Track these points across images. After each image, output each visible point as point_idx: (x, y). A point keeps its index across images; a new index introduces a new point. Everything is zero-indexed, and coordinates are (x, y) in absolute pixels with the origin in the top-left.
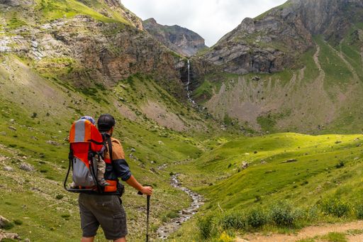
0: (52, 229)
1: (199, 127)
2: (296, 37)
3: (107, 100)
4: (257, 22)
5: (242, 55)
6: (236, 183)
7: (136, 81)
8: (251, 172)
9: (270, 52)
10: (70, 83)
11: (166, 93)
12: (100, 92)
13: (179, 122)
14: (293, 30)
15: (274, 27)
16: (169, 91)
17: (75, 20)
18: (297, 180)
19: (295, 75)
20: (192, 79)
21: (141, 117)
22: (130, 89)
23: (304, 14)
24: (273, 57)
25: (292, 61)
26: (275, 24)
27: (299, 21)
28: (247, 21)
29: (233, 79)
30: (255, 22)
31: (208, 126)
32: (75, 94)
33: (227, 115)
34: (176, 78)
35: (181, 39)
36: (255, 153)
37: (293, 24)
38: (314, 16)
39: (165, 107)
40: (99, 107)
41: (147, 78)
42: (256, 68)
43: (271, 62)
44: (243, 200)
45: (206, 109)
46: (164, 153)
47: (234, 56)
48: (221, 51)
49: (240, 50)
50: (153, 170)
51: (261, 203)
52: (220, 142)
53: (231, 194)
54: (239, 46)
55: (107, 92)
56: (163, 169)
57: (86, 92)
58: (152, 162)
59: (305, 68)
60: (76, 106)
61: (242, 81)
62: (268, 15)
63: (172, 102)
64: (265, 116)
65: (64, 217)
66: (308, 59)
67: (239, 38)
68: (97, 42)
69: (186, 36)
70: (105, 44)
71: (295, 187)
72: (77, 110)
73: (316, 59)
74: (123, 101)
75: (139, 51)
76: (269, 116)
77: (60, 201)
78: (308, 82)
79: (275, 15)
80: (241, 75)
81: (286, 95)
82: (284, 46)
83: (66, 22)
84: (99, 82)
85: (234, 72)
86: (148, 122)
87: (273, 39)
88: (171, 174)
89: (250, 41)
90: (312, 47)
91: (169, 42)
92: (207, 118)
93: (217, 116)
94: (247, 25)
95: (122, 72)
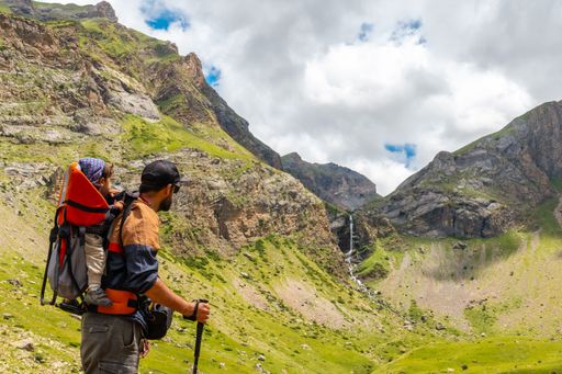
1: (369, 323)
2: (523, 181)
3: (222, 276)
4: (459, 157)
5: (436, 209)
7: (268, 246)
9: (481, 204)
10: (167, 249)
11: (316, 267)
12: (212, 264)
13: (336, 314)
14: (518, 170)
15: (486, 165)
16: (319, 263)
17: (180, 154)
19: (525, 242)
20: (356, 246)
21: (275, 304)
22: (260, 260)
23: (534, 145)
24: (486, 212)
25: (519, 219)
26: (488, 161)
27: (527, 157)
28: (442, 156)
29: (422, 246)
30: (455, 158)
31: (384, 322)
32: (174, 266)
33: (414, 305)
34: (331, 244)
35: (340, 183)
36: (465, 368)
37: (516, 162)
38: (551, 149)
39: (313, 290)
40: (210, 287)
41: (286, 243)
42: (459, 228)
43: (485, 219)
45: (379, 293)
46: (312, 364)
47: (423, 210)
48: (403, 202)
49: (432, 200)
52: (404, 349)
54: (431, 195)
55: (222, 263)
57: (191, 264)
59: (541, 230)
60: (175, 285)
61: (437, 249)
62: (476, 148)
63: (325, 281)
64: (477, 307)
66: (544, 216)
67: (431, 183)
68: (211, 188)
69: (347, 180)
70: (222, 191)
73: (558, 215)
74: (247, 278)
75: (274, 202)
76: (484, 308)
78: (548, 252)
79: (487, 148)
80: (436, 239)
81: (512, 274)
82: (504, 196)
84: (211, 248)
85: (424, 236)
86: (287, 313)
87: (485, 184)
89: (449, 187)
90: (551, 197)
91: (321, 188)
92: (381, 308)
93: (398, 306)
94: (444, 162)
95: (248, 233)
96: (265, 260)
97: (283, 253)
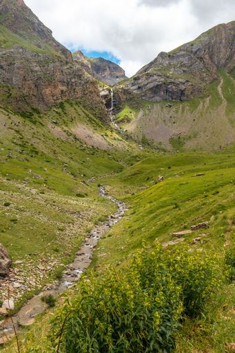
0: (3, 231)
1: (121, 146)
2: (203, 70)
3: (42, 122)
4: (171, 56)
5: (158, 85)
6: (155, 193)
7: (67, 105)
8: (167, 184)
9: (181, 83)
10: (9, 107)
11: (91, 116)
12: (36, 115)
13: (103, 141)
14: (202, 64)
15: (185, 60)
16: (95, 115)
17: (12, 50)
18: (207, 191)
19: (202, 103)
20: (115, 105)
21: (72, 137)
22: (62, 113)
23: (211, 50)
24: (183, 87)
25: (200, 91)
26: (187, 58)
27: (207, 56)
28: (162, 55)
29: (149, 106)
30: (169, 56)
31: (129, 146)
32: (14, 117)
33: (144, 137)
34: (101, 104)
35: (105, 70)
36: (169, 168)
37: (201, 59)
38: (220, 52)
39: (92, 129)
40: (35, 128)
41: (76, 104)
42: (169, 96)
43: (182, 91)
44: (163, 207)
45: (126, 131)
46: (92, 168)
47: (151, 85)
48: (140, 81)
49: (156, 80)
50: (84, 182)
51: (180, 209)
52: (139, 159)
53: (151, 202)
54: (155, 77)
55: (42, 115)
56: (91, 182)
57: (23, 115)
58: (82, 175)
59: (210, 97)
60: (16, 127)
61: (157, 107)
62: (181, 50)
63: (98, 124)
64: (176, 138)
65: (12, 221)
66: (213, 89)
67: (156, 70)
68: (32, 71)
69: (109, 68)
70: (39, 73)
71: (206, 196)
72: (16, 131)
73: (219, 89)
74: (56, 123)
75: (69, 80)
76: (179, 138)
77: (8, 208)
78: (212, 109)
79: (187, 51)
80: (157, 102)
81: (194, 120)
82: (193, 78)
83: (4, 52)
84: (35, 107)
85: (151, 100)
86: (78, 142)
87: (184, 71)
88: (99, 186)
89: (164, 72)
90: (217, 79)
91: (94, 72)
92: (127, 139)
93: (136, 138)
94: (163, 58)
95: (55, 98)
96: (65, 113)
97: (75, 109)
